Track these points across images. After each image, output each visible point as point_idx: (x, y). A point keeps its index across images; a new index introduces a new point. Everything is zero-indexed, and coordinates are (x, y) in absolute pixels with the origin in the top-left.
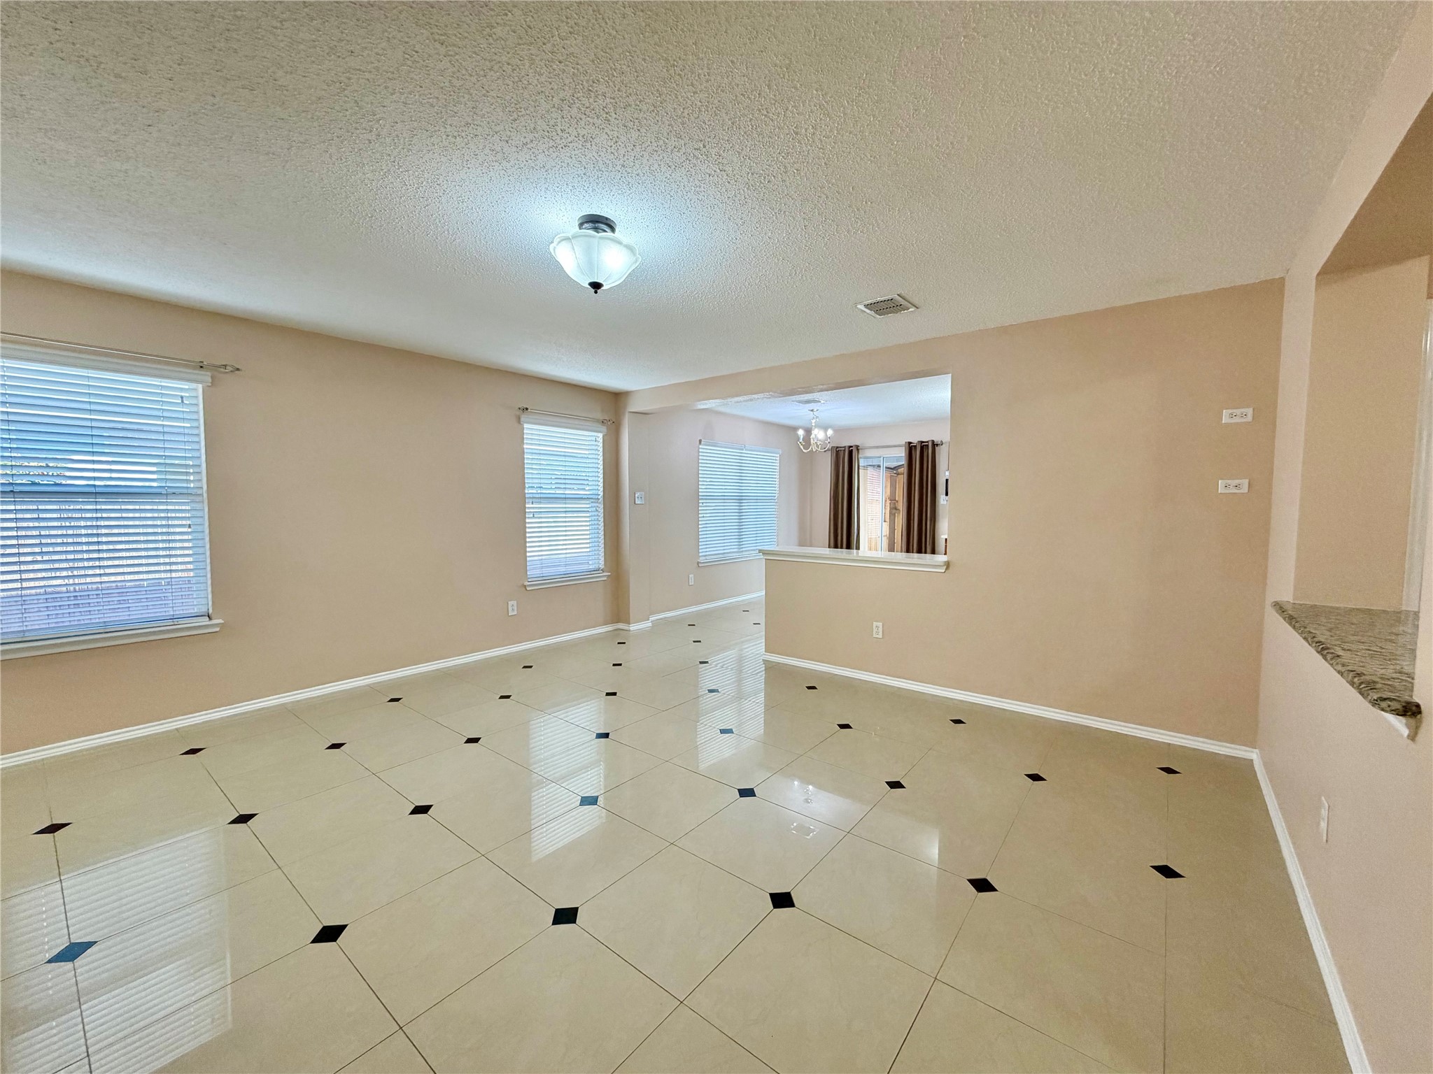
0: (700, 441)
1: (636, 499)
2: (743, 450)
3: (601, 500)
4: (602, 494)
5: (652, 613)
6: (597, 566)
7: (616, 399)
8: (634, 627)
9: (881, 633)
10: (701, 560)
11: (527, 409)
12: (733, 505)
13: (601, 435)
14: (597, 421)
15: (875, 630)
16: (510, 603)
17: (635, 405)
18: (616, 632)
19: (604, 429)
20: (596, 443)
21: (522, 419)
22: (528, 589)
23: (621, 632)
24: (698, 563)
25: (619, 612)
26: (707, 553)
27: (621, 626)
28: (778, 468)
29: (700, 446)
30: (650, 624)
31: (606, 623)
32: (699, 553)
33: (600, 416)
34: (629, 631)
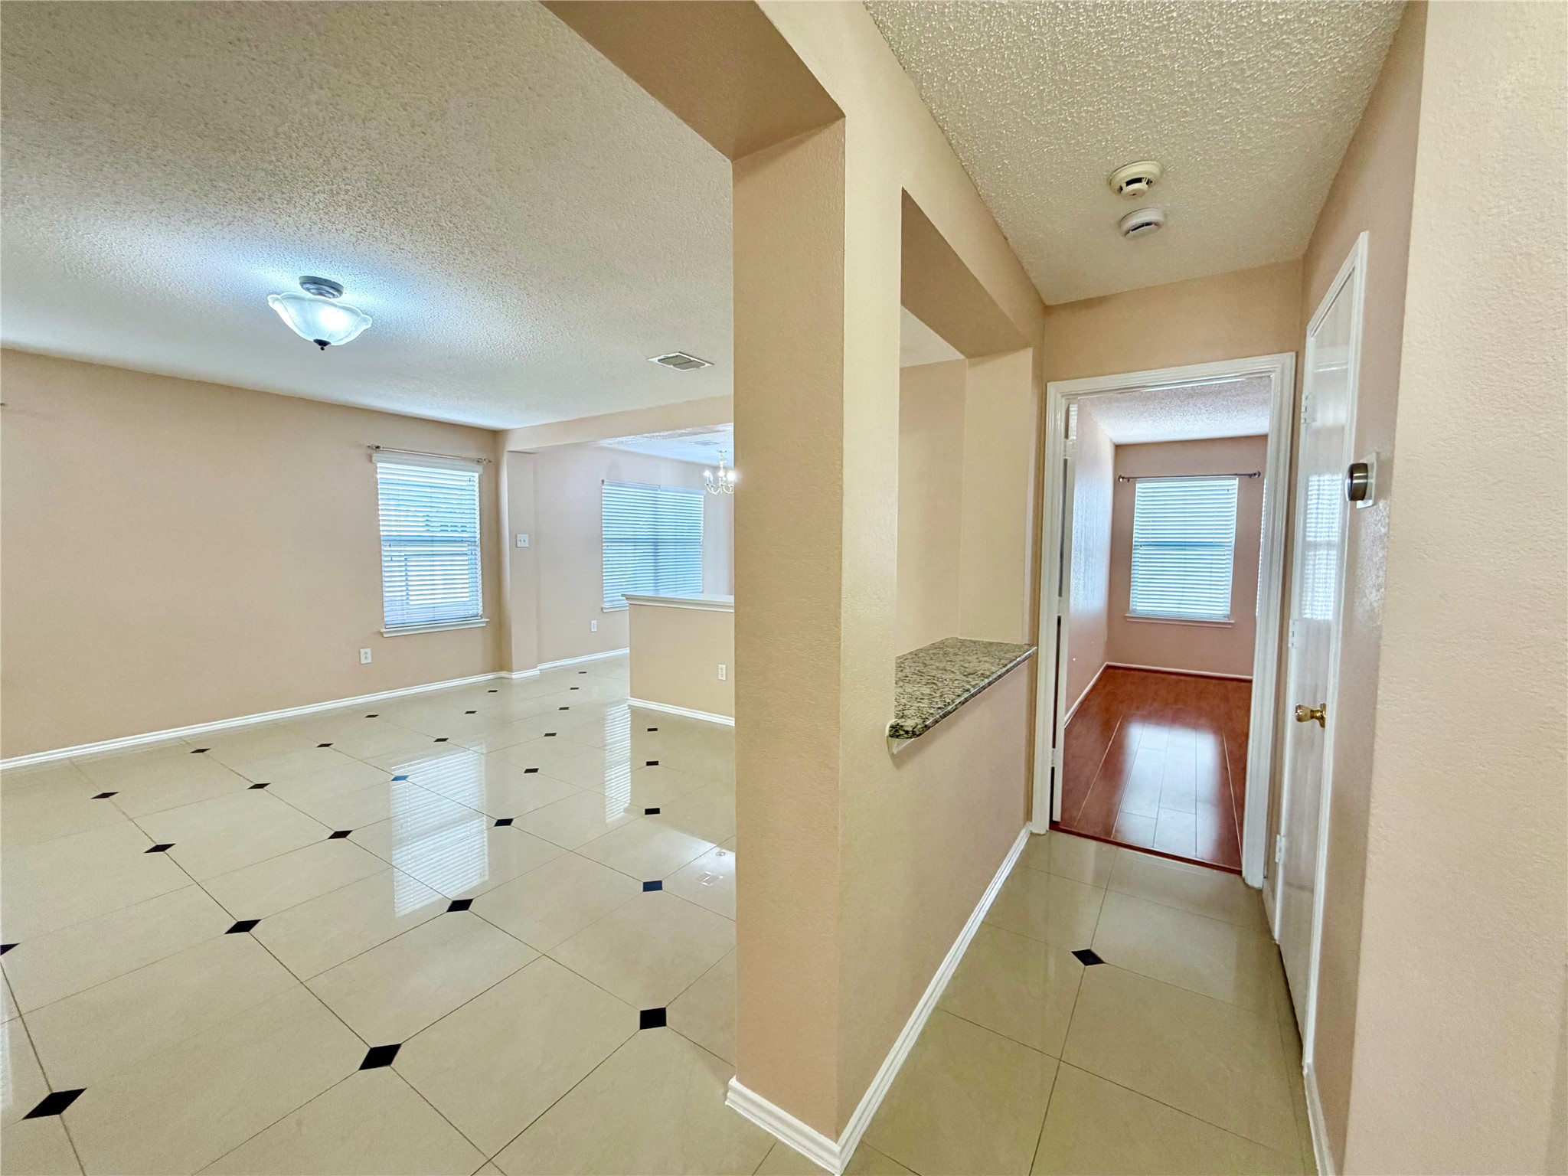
0: (603, 481)
1: (518, 542)
2: (657, 491)
3: (478, 543)
4: (479, 536)
5: (541, 662)
6: (475, 612)
7: (495, 436)
8: (516, 676)
9: (724, 676)
10: (606, 605)
11: (378, 447)
12: (648, 549)
13: (477, 475)
14: (472, 460)
15: (720, 672)
16: (362, 651)
17: (513, 445)
18: (498, 681)
19: (480, 468)
20: (471, 483)
21: (374, 458)
22: (385, 636)
23: (505, 681)
24: (602, 609)
25: (500, 659)
26: (614, 598)
27: (503, 674)
28: (702, 509)
29: (603, 487)
30: (538, 672)
31: (484, 672)
32: (603, 598)
33: (474, 455)
34: (511, 679)
